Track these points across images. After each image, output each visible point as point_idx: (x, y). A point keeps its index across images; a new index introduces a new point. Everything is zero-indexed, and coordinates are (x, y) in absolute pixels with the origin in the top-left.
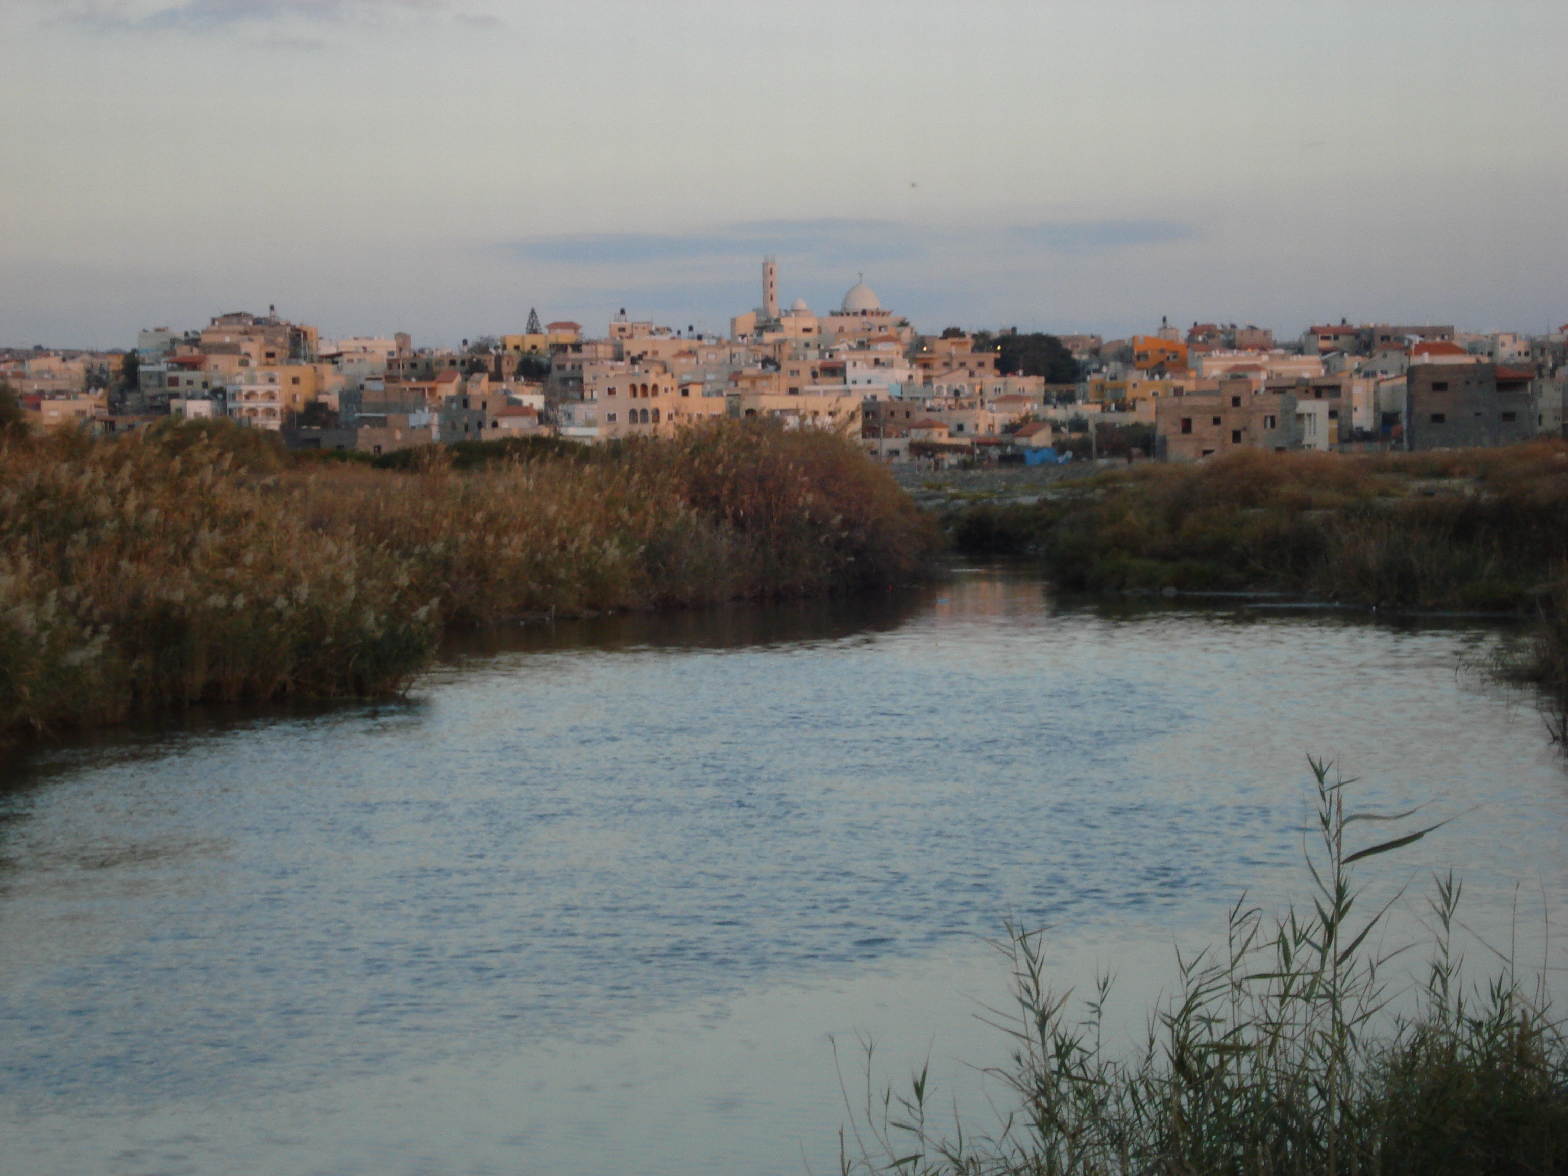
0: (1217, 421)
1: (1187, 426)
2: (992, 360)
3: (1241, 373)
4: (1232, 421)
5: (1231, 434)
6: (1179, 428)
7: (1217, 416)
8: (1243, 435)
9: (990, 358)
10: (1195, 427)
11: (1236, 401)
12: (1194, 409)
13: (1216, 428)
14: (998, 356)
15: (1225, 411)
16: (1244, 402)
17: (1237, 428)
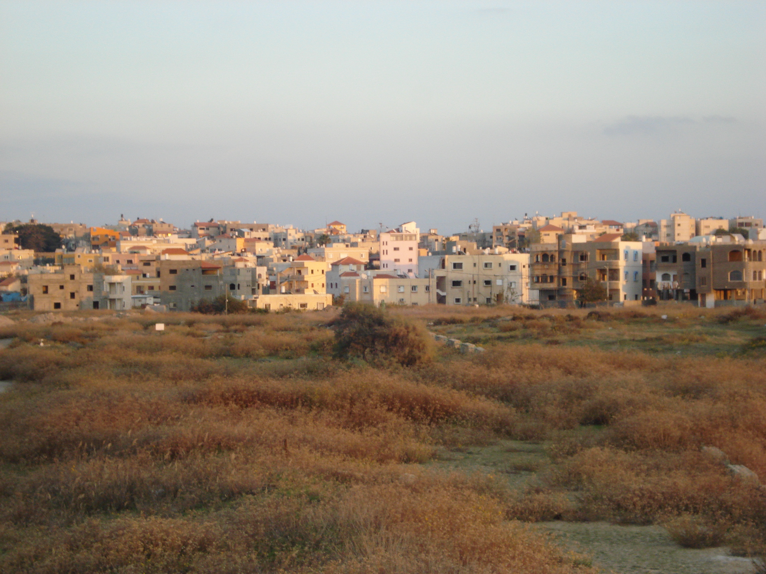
0: (62, 287)
1: (46, 291)
2: (13, 239)
3: (136, 251)
4: (70, 287)
5: (69, 294)
6: (41, 290)
7: (62, 284)
8: (76, 295)
9: (12, 237)
10: (50, 290)
11: (72, 277)
12: (49, 281)
13: (61, 291)
14: (17, 236)
15: (66, 282)
16: (76, 277)
17: (73, 291)
